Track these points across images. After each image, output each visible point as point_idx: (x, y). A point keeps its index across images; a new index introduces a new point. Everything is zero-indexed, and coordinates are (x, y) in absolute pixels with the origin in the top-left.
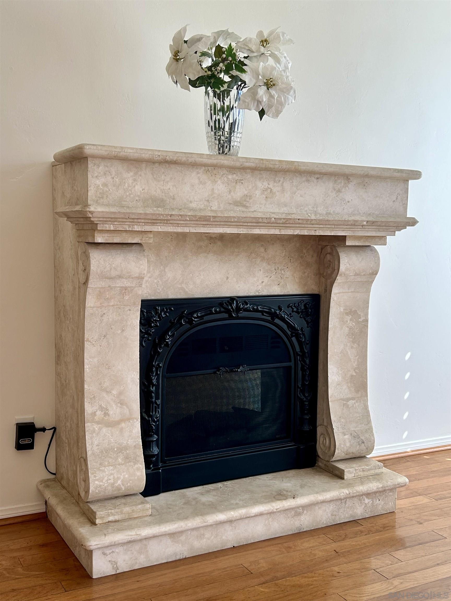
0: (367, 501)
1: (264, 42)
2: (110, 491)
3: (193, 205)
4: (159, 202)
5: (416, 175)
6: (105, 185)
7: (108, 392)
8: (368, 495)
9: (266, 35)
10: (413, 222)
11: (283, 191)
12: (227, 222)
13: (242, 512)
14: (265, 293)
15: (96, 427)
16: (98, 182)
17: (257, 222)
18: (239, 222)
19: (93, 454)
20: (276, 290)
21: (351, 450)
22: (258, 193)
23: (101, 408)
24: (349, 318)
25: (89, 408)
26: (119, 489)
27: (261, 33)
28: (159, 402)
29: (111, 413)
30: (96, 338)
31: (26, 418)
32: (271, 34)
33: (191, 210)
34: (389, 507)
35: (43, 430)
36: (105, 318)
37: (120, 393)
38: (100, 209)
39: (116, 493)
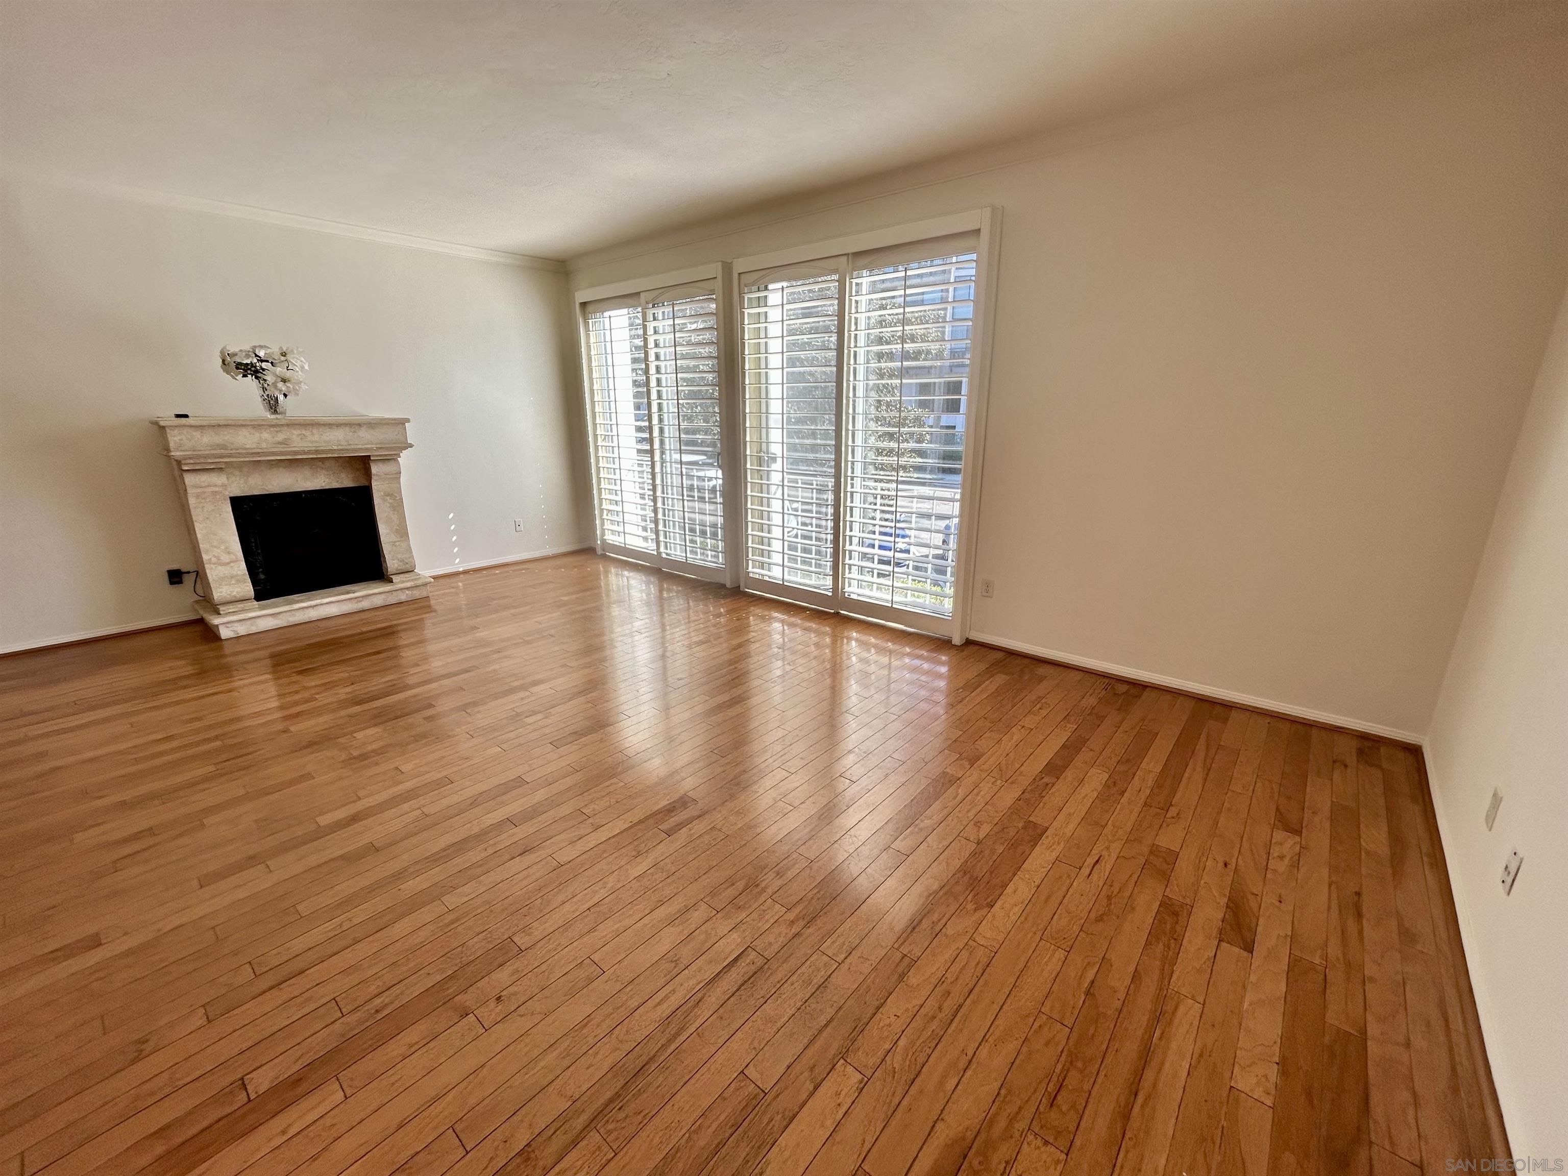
0: (407, 592)
1: (284, 354)
2: (229, 598)
3: (248, 446)
4: (224, 447)
5: (408, 420)
6: (181, 440)
7: (218, 548)
8: (408, 588)
9: (284, 349)
10: (411, 446)
11: (313, 434)
12: (273, 454)
13: (318, 601)
14: (327, 487)
15: (213, 566)
16: (175, 439)
17: (296, 453)
18: (282, 453)
19: (214, 580)
20: (335, 485)
21: (399, 568)
22: (294, 436)
23: (214, 556)
24: (388, 498)
25: (205, 557)
26: (235, 597)
27: (281, 348)
28: (259, 551)
29: (222, 558)
30: (201, 519)
31: (175, 567)
32: (288, 348)
33: (246, 449)
34: (424, 594)
35: (188, 572)
36: (205, 509)
37: (227, 548)
38: (178, 454)
39: (234, 599)
